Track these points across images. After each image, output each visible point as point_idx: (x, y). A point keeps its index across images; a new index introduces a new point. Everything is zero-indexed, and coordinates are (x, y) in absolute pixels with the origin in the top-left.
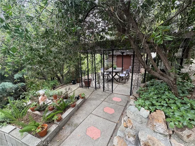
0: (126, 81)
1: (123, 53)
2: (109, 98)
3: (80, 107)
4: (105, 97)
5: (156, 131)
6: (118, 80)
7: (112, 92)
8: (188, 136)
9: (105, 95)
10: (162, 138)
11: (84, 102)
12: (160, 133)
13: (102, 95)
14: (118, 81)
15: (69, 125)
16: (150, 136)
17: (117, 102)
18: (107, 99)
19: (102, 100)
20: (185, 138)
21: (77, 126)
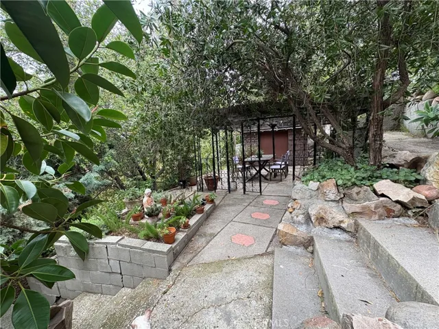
0: (283, 177)
1: (273, 126)
2: (256, 202)
3: (209, 216)
4: (248, 201)
5: (327, 199)
6: (268, 177)
7: (259, 194)
8: (358, 193)
9: (248, 198)
10: (334, 204)
11: (214, 209)
12: (331, 201)
13: (242, 199)
14: (267, 179)
15: (200, 236)
16: (321, 206)
17: (271, 206)
18: (253, 203)
19: (246, 204)
20: (355, 195)
21: (213, 236)
